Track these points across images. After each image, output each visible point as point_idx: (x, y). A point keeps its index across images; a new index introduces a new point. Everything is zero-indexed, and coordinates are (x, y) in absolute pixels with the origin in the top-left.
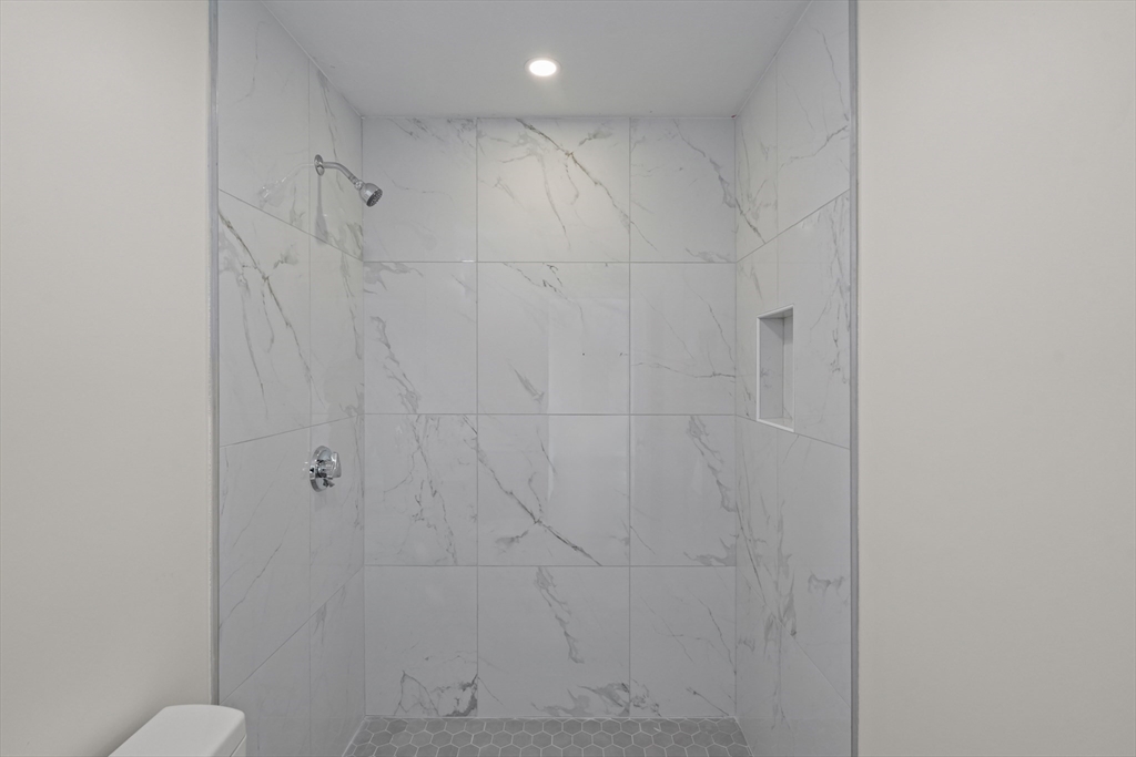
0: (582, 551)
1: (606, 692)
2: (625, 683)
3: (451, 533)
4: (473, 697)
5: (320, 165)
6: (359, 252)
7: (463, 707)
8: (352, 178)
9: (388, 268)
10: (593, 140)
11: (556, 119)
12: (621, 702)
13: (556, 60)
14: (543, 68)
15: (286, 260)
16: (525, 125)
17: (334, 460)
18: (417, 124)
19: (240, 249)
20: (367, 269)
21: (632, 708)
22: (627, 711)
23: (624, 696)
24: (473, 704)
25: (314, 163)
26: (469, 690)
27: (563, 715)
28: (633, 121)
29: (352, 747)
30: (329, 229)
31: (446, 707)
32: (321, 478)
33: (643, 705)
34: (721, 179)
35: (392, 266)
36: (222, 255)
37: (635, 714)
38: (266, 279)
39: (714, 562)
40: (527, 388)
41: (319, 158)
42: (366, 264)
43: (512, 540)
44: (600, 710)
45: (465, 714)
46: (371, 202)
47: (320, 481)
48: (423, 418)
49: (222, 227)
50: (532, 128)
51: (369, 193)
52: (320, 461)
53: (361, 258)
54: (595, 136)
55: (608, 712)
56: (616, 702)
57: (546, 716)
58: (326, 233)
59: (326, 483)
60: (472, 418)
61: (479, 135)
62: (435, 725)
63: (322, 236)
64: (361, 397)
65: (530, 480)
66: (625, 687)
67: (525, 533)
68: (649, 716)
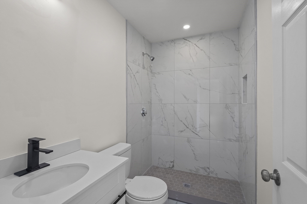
0: (198, 135)
1: (204, 168)
2: (209, 167)
3: (169, 129)
4: (173, 165)
5: (143, 54)
6: (151, 71)
7: (171, 166)
8: (149, 56)
9: (156, 74)
10: (201, 40)
11: (192, 37)
12: (207, 171)
13: (189, 25)
14: (187, 27)
15: (137, 72)
16: (185, 39)
17: (146, 110)
18: (162, 43)
19: (130, 70)
20: (152, 74)
21: (210, 173)
22: (209, 174)
23: (208, 170)
24: (173, 166)
25: (142, 54)
26: (172, 163)
27: (193, 172)
28: (211, 34)
29: (149, 169)
30: (145, 66)
31: (168, 166)
32: (143, 114)
33: (213, 173)
34: (234, 44)
35: (157, 73)
36: (128, 71)
37: (211, 175)
38: (134, 76)
39: (232, 140)
40: (185, 98)
41: (143, 53)
42: (152, 73)
43: (182, 131)
44: (202, 172)
45: (172, 168)
46: (152, 60)
47: (143, 115)
48: (163, 104)
49: (128, 67)
50: (186, 40)
51: (152, 58)
52: (143, 111)
53: (151, 72)
54: (201, 39)
55: (204, 173)
56: (206, 171)
57: (189, 171)
58: (144, 67)
59: (144, 115)
60: (173, 104)
61: (175, 43)
62: (165, 169)
63: (144, 68)
64: (151, 100)
65: (186, 118)
66: (208, 168)
67: (185, 130)
68: (215, 176)
